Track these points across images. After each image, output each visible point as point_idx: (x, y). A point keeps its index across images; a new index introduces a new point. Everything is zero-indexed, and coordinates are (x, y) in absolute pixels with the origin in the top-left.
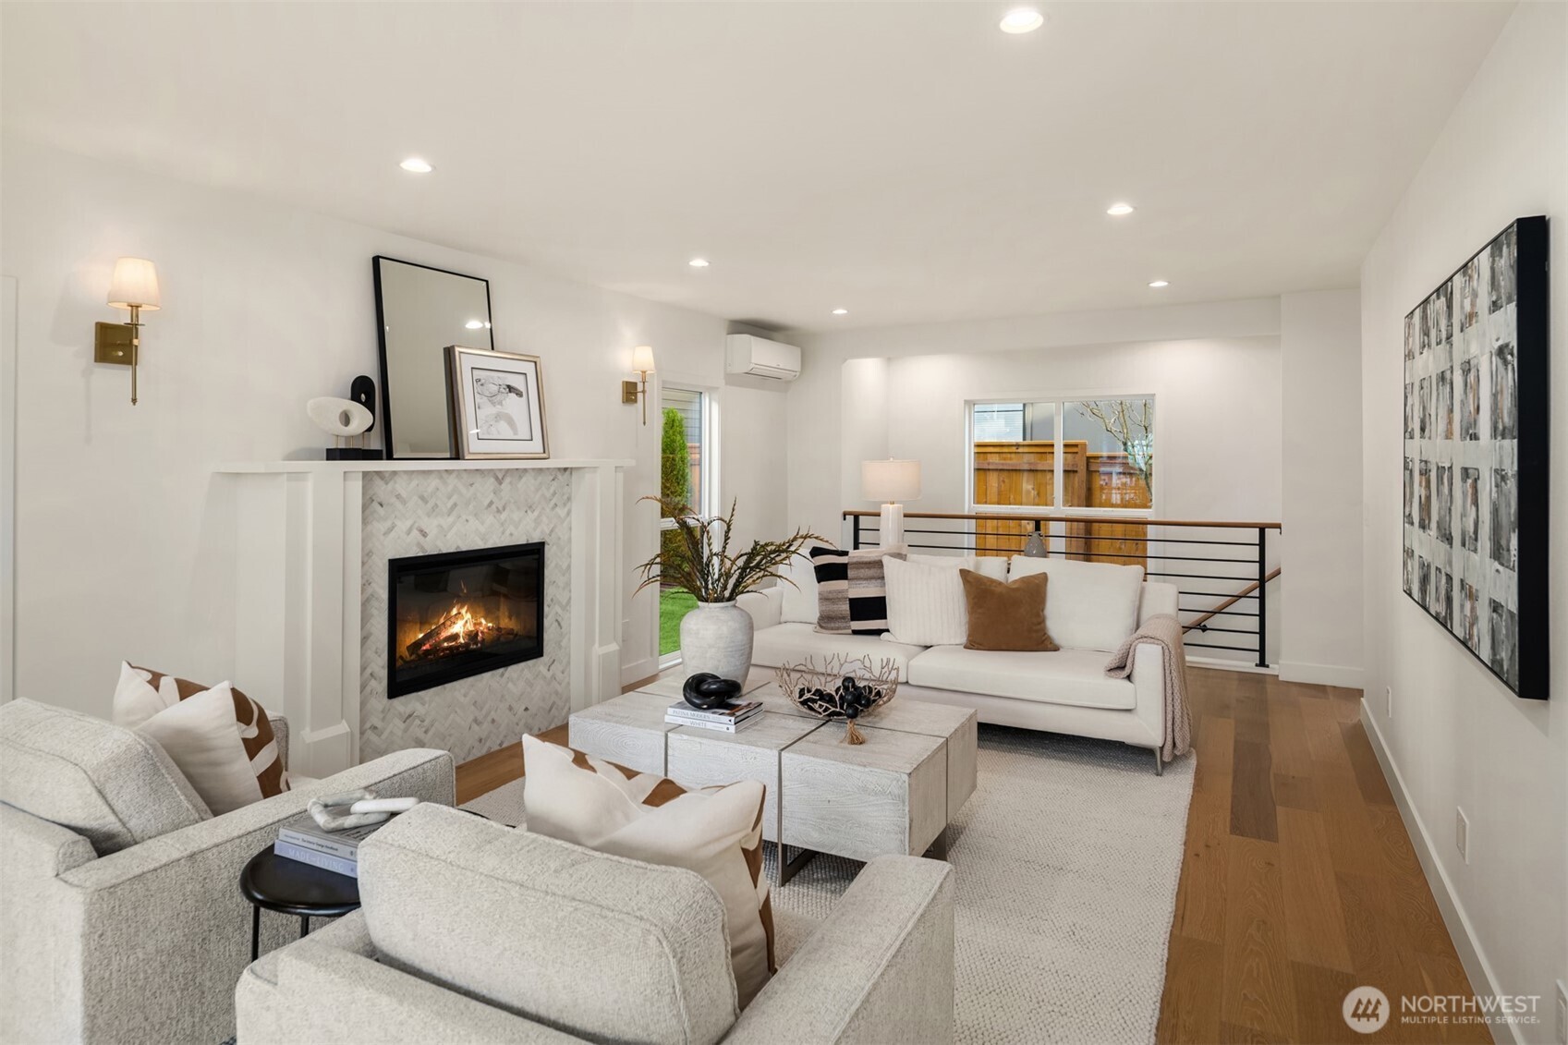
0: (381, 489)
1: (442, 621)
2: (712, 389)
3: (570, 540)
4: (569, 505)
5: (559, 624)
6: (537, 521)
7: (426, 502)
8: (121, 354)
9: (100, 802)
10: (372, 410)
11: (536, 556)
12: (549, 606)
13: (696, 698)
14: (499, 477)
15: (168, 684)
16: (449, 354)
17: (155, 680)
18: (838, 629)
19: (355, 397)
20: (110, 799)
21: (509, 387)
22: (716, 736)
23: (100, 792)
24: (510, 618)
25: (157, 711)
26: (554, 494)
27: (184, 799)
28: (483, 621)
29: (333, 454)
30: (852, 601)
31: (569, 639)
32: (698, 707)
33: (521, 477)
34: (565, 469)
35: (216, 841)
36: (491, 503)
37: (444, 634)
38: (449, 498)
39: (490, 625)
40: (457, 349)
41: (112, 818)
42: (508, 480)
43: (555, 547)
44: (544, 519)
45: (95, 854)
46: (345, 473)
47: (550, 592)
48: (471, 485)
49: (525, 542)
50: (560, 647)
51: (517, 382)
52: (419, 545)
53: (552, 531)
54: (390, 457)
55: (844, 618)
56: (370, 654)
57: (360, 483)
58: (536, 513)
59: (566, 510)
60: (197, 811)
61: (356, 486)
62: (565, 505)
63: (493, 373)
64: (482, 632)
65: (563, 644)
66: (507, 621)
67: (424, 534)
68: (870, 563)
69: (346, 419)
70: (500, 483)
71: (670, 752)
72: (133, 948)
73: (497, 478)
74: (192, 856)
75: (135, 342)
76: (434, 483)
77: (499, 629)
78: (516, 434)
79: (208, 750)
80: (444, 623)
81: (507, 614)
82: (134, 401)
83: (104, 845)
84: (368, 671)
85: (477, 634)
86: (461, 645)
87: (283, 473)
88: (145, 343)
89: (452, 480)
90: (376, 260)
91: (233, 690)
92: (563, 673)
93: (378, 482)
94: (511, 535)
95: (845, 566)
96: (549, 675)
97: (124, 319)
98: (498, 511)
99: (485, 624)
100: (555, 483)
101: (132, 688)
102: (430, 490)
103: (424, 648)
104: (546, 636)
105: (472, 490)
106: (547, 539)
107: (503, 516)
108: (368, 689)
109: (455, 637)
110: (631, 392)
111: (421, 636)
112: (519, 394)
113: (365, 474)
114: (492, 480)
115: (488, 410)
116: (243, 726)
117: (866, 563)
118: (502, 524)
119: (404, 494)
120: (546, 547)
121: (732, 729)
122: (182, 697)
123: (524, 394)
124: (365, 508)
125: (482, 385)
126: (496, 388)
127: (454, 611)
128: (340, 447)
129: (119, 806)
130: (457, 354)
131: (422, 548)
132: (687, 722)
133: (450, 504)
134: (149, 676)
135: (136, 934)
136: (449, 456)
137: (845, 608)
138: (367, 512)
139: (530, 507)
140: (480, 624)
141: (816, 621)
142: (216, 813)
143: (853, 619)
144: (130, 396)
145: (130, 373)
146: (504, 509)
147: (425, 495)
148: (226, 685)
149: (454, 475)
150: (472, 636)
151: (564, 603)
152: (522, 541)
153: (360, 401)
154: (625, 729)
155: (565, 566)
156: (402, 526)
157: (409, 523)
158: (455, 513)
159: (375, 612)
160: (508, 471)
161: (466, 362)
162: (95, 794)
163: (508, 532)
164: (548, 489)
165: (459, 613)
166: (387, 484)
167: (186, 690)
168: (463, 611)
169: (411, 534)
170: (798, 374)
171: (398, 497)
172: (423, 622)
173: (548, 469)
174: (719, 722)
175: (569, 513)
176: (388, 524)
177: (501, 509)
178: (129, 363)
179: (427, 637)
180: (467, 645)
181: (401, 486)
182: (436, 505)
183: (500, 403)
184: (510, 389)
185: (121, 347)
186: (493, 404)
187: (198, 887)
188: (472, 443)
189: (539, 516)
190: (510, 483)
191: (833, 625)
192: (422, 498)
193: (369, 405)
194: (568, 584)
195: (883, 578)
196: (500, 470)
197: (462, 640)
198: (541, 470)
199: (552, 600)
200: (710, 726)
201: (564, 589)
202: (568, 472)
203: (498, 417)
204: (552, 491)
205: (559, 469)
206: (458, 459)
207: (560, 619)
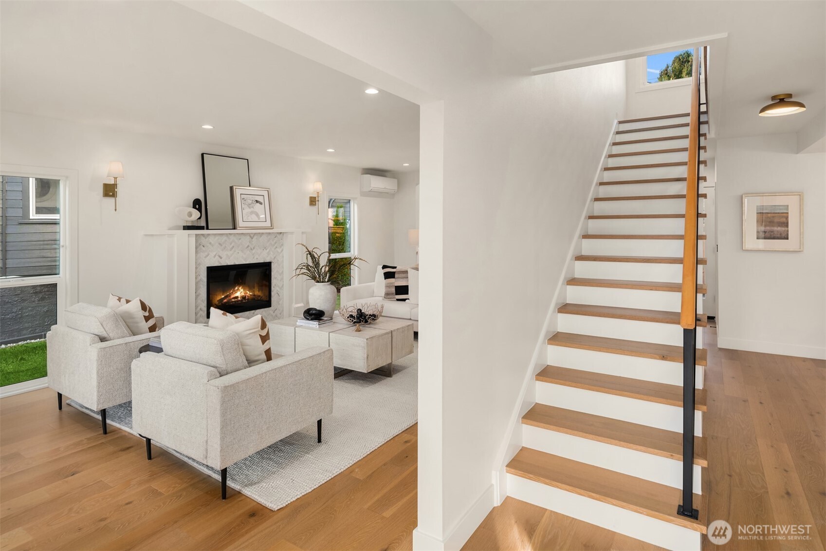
0: (203, 241)
1: (231, 291)
2: (355, 199)
3: (283, 261)
4: (282, 247)
5: (278, 294)
6: (268, 253)
7: (221, 245)
8: (111, 194)
9: (102, 327)
10: (201, 212)
11: (268, 267)
12: (274, 287)
13: (308, 316)
14: (251, 236)
15: (124, 301)
16: (231, 188)
17: (119, 299)
18: (390, 298)
19: (194, 207)
20: (104, 326)
21: (256, 201)
22: (312, 329)
23: (102, 325)
24: (259, 291)
25: (119, 307)
26: (276, 243)
27: (125, 331)
28: (248, 292)
29: (187, 228)
30: (396, 287)
31: (283, 301)
32: (308, 319)
33: (261, 236)
34: (281, 233)
35: (133, 340)
36: (248, 246)
37: (232, 296)
38: (231, 244)
39: (251, 293)
40: (234, 187)
41: (105, 332)
42: (255, 237)
43: (276, 264)
44: (272, 253)
45: (100, 341)
46: (189, 234)
47: (274, 282)
48: (240, 239)
49: (263, 262)
50: (279, 304)
51: (260, 199)
52: (219, 261)
53: (275, 258)
54: (207, 229)
55: (393, 294)
56: (199, 301)
57: (194, 238)
58: (268, 250)
59: (281, 249)
60: (129, 334)
61: (193, 240)
62: (281, 247)
63: (251, 196)
64: (248, 296)
65: (280, 302)
66: (257, 292)
67: (221, 258)
68: (404, 271)
69: (190, 215)
70: (252, 239)
71: (296, 334)
72: (110, 366)
73: (251, 237)
74: (126, 343)
75: (116, 190)
76: (225, 238)
77: (254, 295)
78: (259, 219)
79: (133, 318)
80: (232, 292)
81: (257, 290)
82: (116, 210)
83: (103, 339)
84: (199, 308)
85: (246, 297)
86: (239, 301)
87: (165, 235)
88: (119, 190)
89: (232, 237)
90: (202, 155)
91: (140, 300)
92: (280, 314)
93: (202, 238)
94: (257, 259)
95: (394, 273)
96: (274, 314)
97: (113, 182)
98: (251, 249)
99: (249, 293)
100: (276, 239)
101: (113, 301)
102: (223, 241)
103: (224, 301)
104: (272, 299)
105: (240, 241)
106: (272, 261)
107: (253, 251)
108: (199, 315)
109: (237, 297)
110: (313, 201)
111: (223, 297)
112: (261, 203)
113: (196, 235)
114: (249, 237)
115: (247, 210)
116: (144, 312)
117: (402, 272)
118: (253, 254)
119: (212, 243)
120: (272, 264)
121: (318, 326)
122: (127, 303)
123: (263, 203)
124: (196, 248)
125: (245, 200)
126: (251, 201)
127: (236, 288)
128: (188, 225)
129: (107, 329)
130: (234, 189)
131: (220, 263)
132: (303, 324)
133: (231, 246)
134: (118, 298)
135: (111, 362)
136: (232, 228)
137: (393, 290)
138: (198, 249)
139: (265, 248)
140: (247, 293)
141: (383, 295)
142: (134, 335)
143: (396, 294)
144: (114, 208)
145: (114, 200)
146: (254, 248)
147: (221, 243)
148: (138, 299)
149: (233, 235)
150: (244, 298)
151: (281, 286)
152: (262, 261)
153: (196, 208)
154: (283, 327)
155: (280, 272)
156: (212, 254)
157: (214, 253)
158: (233, 249)
159: (202, 286)
160: (255, 234)
161: (238, 192)
162: (100, 325)
163: (255, 258)
164: (273, 241)
165: (238, 289)
166: (206, 238)
167: (128, 301)
168: (240, 288)
169: (216, 258)
170: (396, 191)
171: (210, 243)
172: (224, 291)
173: (273, 233)
174: (314, 324)
175: (282, 250)
176: (206, 254)
177: (252, 248)
178: (114, 197)
179: (226, 297)
180: (241, 300)
181: (211, 239)
182: (226, 247)
183: (253, 207)
184: (257, 201)
185: (111, 192)
186: (250, 208)
187: (128, 353)
188: (240, 223)
189: (269, 252)
190: (257, 238)
191: (388, 297)
192: (220, 244)
193: (200, 210)
194: (282, 279)
195: (407, 278)
196: (252, 233)
197: (239, 299)
198: (270, 233)
199: (275, 285)
200: (311, 326)
201: (280, 281)
202: (282, 234)
203: (252, 213)
204: (275, 241)
205: (278, 233)
206: (235, 229)
207: (279, 293)
